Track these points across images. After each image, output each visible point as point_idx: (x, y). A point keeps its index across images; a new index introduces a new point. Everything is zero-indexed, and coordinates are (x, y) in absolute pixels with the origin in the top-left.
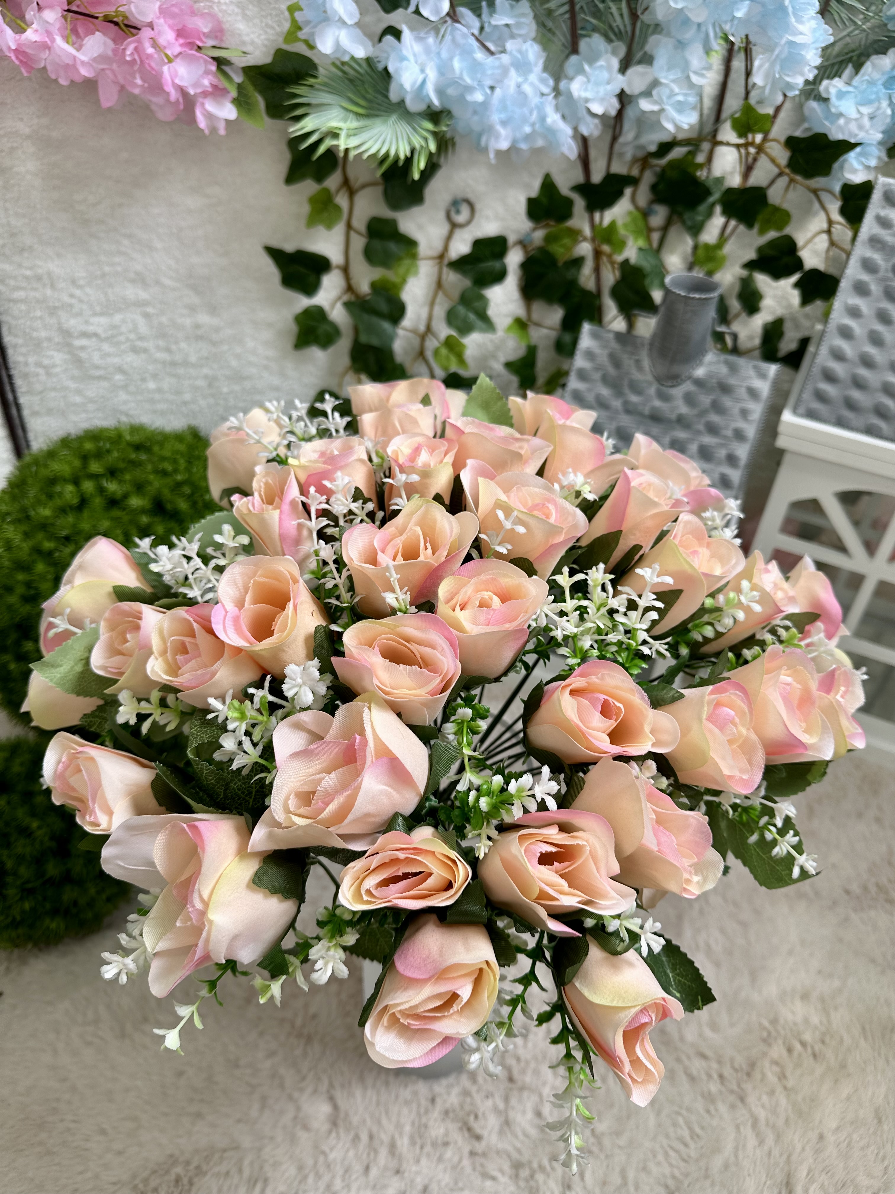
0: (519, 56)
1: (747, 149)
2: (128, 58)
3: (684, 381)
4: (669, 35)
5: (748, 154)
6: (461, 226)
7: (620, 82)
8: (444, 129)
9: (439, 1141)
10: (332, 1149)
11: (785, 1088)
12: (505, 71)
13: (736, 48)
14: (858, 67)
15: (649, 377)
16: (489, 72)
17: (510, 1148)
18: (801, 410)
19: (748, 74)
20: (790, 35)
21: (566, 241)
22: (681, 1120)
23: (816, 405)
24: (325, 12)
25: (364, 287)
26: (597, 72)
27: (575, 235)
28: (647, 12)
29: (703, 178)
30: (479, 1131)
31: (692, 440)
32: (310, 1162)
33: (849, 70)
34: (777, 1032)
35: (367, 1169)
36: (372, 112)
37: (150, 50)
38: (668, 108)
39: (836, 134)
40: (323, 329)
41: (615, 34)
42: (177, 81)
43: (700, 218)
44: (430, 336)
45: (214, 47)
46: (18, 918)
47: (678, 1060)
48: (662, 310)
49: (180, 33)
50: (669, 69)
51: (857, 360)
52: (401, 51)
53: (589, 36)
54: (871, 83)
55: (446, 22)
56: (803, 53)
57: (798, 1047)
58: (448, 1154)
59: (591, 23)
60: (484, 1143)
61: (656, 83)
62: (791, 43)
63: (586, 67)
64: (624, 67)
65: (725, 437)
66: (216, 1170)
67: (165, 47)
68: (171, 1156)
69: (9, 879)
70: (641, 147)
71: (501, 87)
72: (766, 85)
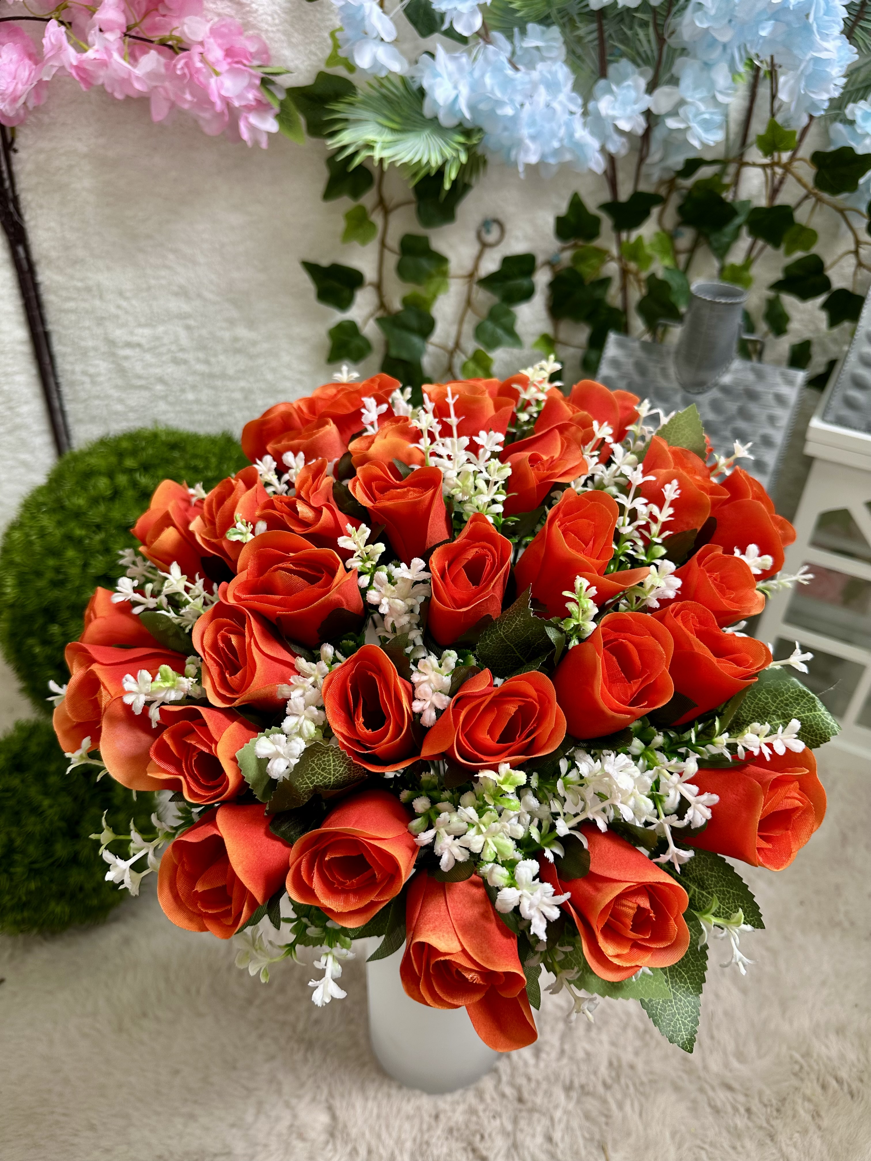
0: (549, 76)
1: (773, 169)
2: (179, 72)
3: (709, 388)
4: (695, 57)
5: (774, 174)
6: (491, 245)
7: (647, 102)
8: (477, 143)
11: (819, 1128)
12: (535, 86)
13: (762, 73)
15: (675, 385)
16: (519, 88)
18: (830, 417)
19: (773, 96)
20: (815, 51)
21: (594, 261)
23: (846, 412)
24: (364, 32)
25: (396, 304)
26: (625, 91)
27: (602, 254)
28: (674, 36)
29: (729, 200)
30: (485, 1153)
31: (718, 447)
34: (810, 1066)
36: (406, 128)
37: (199, 65)
38: (694, 125)
39: (860, 150)
40: (356, 343)
41: (643, 59)
42: (223, 93)
43: (726, 240)
44: (458, 351)
45: (259, 66)
46: (24, 898)
47: (701, 1090)
48: (688, 318)
49: (229, 53)
50: (696, 88)
52: (435, 69)
53: (616, 61)
55: (478, 44)
56: (828, 70)
57: (834, 1083)
59: (619, 49)
61: (682, 102)
62: (816, 60)
63: (614, 88)
64: (651, 88)
67: (213, 63)
69: (17, 857)
70: (666, 169)
71: (531, 104)
72: (792, 101)
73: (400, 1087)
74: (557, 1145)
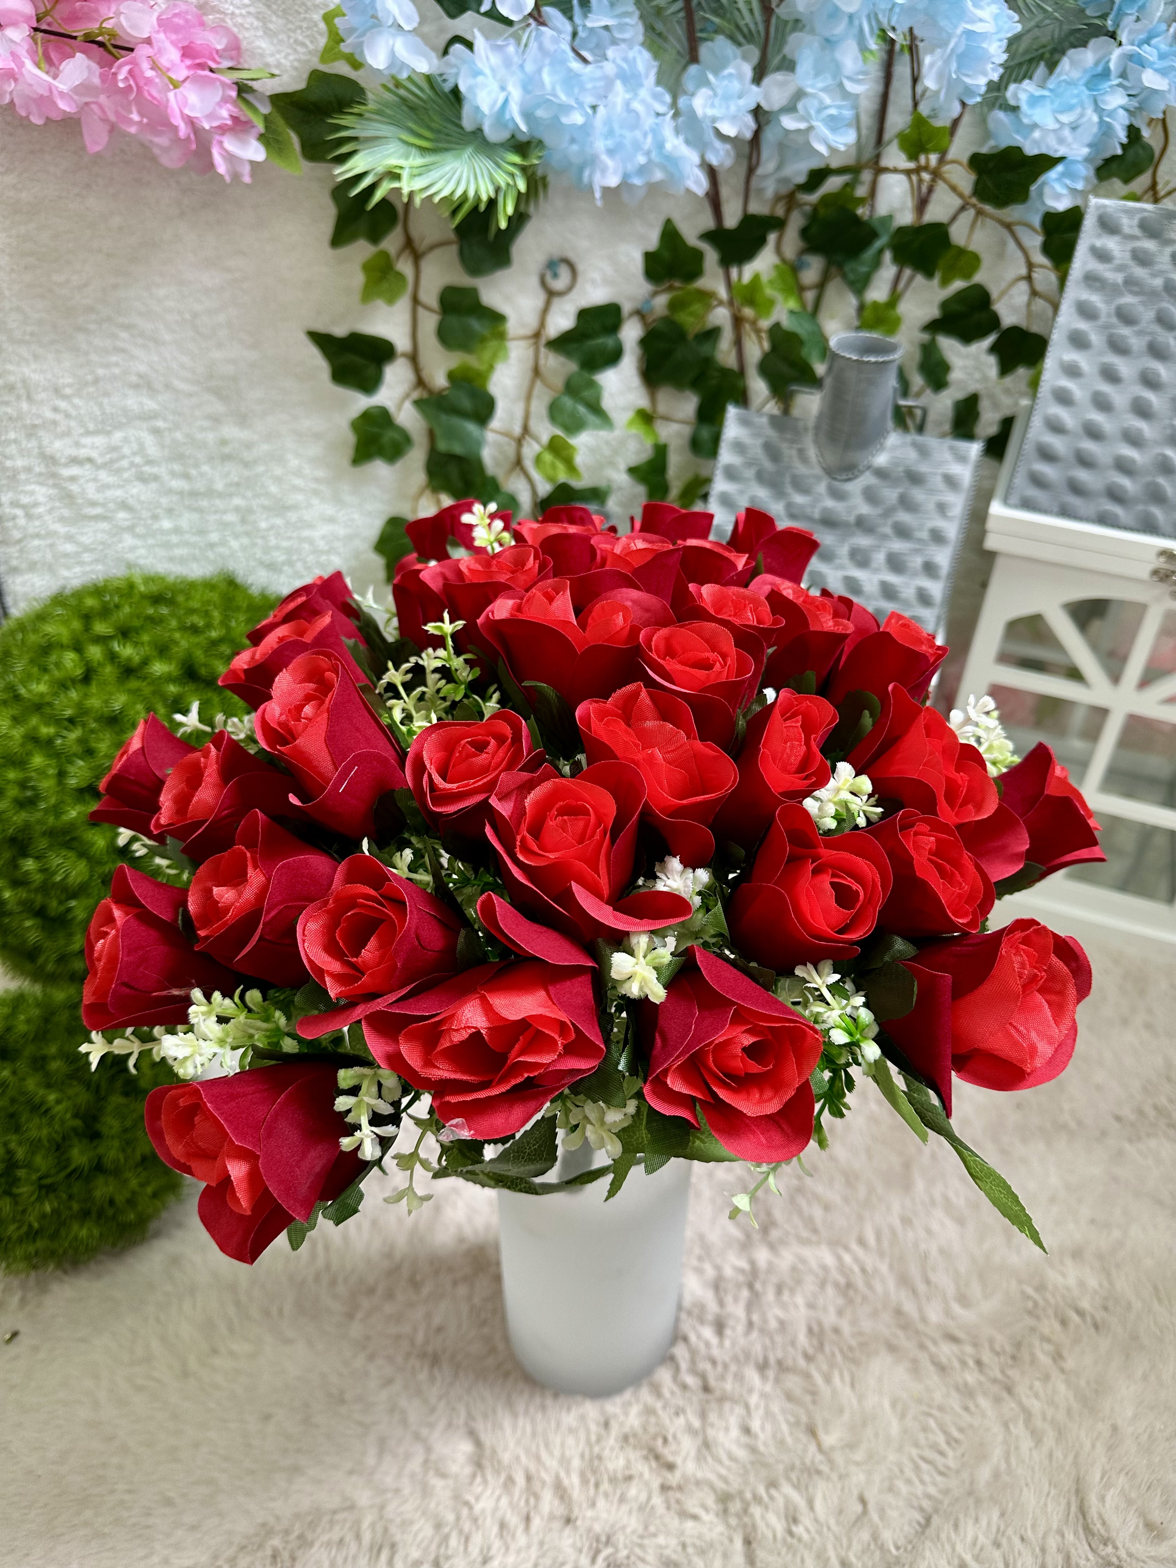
0: (625, 66)
1: (919, 176)
2: (121, 85)
3: (862, 472)
4: (812, 32)
5: (920, 181)
6: (560, 294)
7: (755, 95)
8: (536, 162)
9: (620, 1476)
10: (477, 1499)
11: (1062, 1370)
12: (609, 84)
13: (897, 47)
14: (1052, 66)
15: (818, 471)
16: (589, 86)
17: (712, 1477)
18: (1014, 499)
19: (915, 80)
20: (967, 22)
21: (697, 307)
22: (932, 1423)
23: (1033, 492)
24: (374, 17)
25: (440, 380)
26: (725, 83)
27: (707, 297)
29: (866, 218)
30: (670, 1458)
31: (878, 547)
32: (450, 1517)
33: (1041, 70)
34: (1046, 1301)
35: (528, 1519)
36: (441, 145)
37: (150, 73)
38: (818, 124)
39: (1030, 150)
40: (389, 436)
41: (745, 36)
42: (187, 112)
43: (864, 269)
44: (527, 438)
45: (230, 68)
46: (36, 1225)
47: (922, 1347)
48: (828, 382)
49: (187, 52)
50: (817, 74)
51: (1080, 430)
52: (474, 62)
53: (712, 40)
54: (1070, 83)
55: (529, 25)
56: (984, 45)
57: (1075, 1317)
58: (633, 1491)
59: (712, 22)
60: (678, 1474)
61: (800, 94)
62: (969, 34)
63: (711, 77)
64: (759, 75)
65: (920, 541)
66: (325, 1538)
67: (168, 70)
68: (264, 1525)
69: (21, 1173)
70: (784, 181)
71: (605, 106)
72: (941, 89)
73: (556, 1395)
74: (756, 1437)
